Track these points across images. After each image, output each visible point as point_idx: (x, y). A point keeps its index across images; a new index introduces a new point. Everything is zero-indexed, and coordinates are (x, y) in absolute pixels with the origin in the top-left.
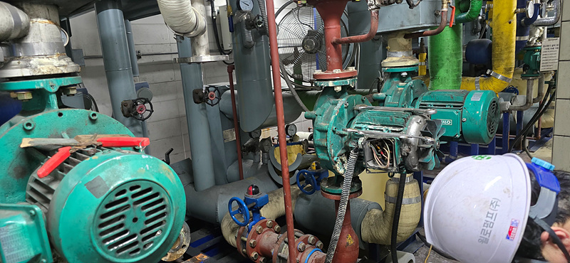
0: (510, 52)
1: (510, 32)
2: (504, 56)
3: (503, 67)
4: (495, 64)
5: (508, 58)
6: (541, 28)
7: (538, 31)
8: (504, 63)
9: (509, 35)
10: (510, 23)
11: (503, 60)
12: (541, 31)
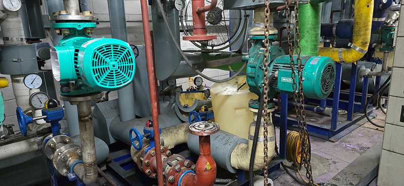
0: (367, 30)
1: (368, 14)
2: (362, 33)
3: (360, 41)
4: (355, 38)
5: (365, 34)
6: (397, 12)
7: (395, 15)
8: (362, 38)
9: (367, 16)
10: (368, 6)
11: (360, 35)
12: (397, 15)
